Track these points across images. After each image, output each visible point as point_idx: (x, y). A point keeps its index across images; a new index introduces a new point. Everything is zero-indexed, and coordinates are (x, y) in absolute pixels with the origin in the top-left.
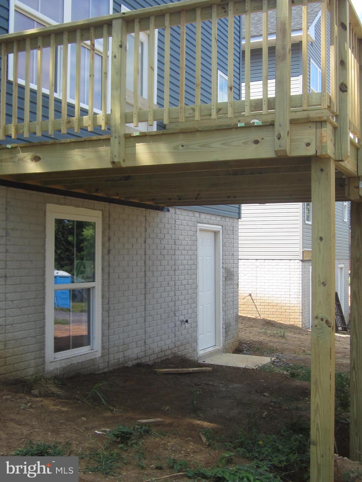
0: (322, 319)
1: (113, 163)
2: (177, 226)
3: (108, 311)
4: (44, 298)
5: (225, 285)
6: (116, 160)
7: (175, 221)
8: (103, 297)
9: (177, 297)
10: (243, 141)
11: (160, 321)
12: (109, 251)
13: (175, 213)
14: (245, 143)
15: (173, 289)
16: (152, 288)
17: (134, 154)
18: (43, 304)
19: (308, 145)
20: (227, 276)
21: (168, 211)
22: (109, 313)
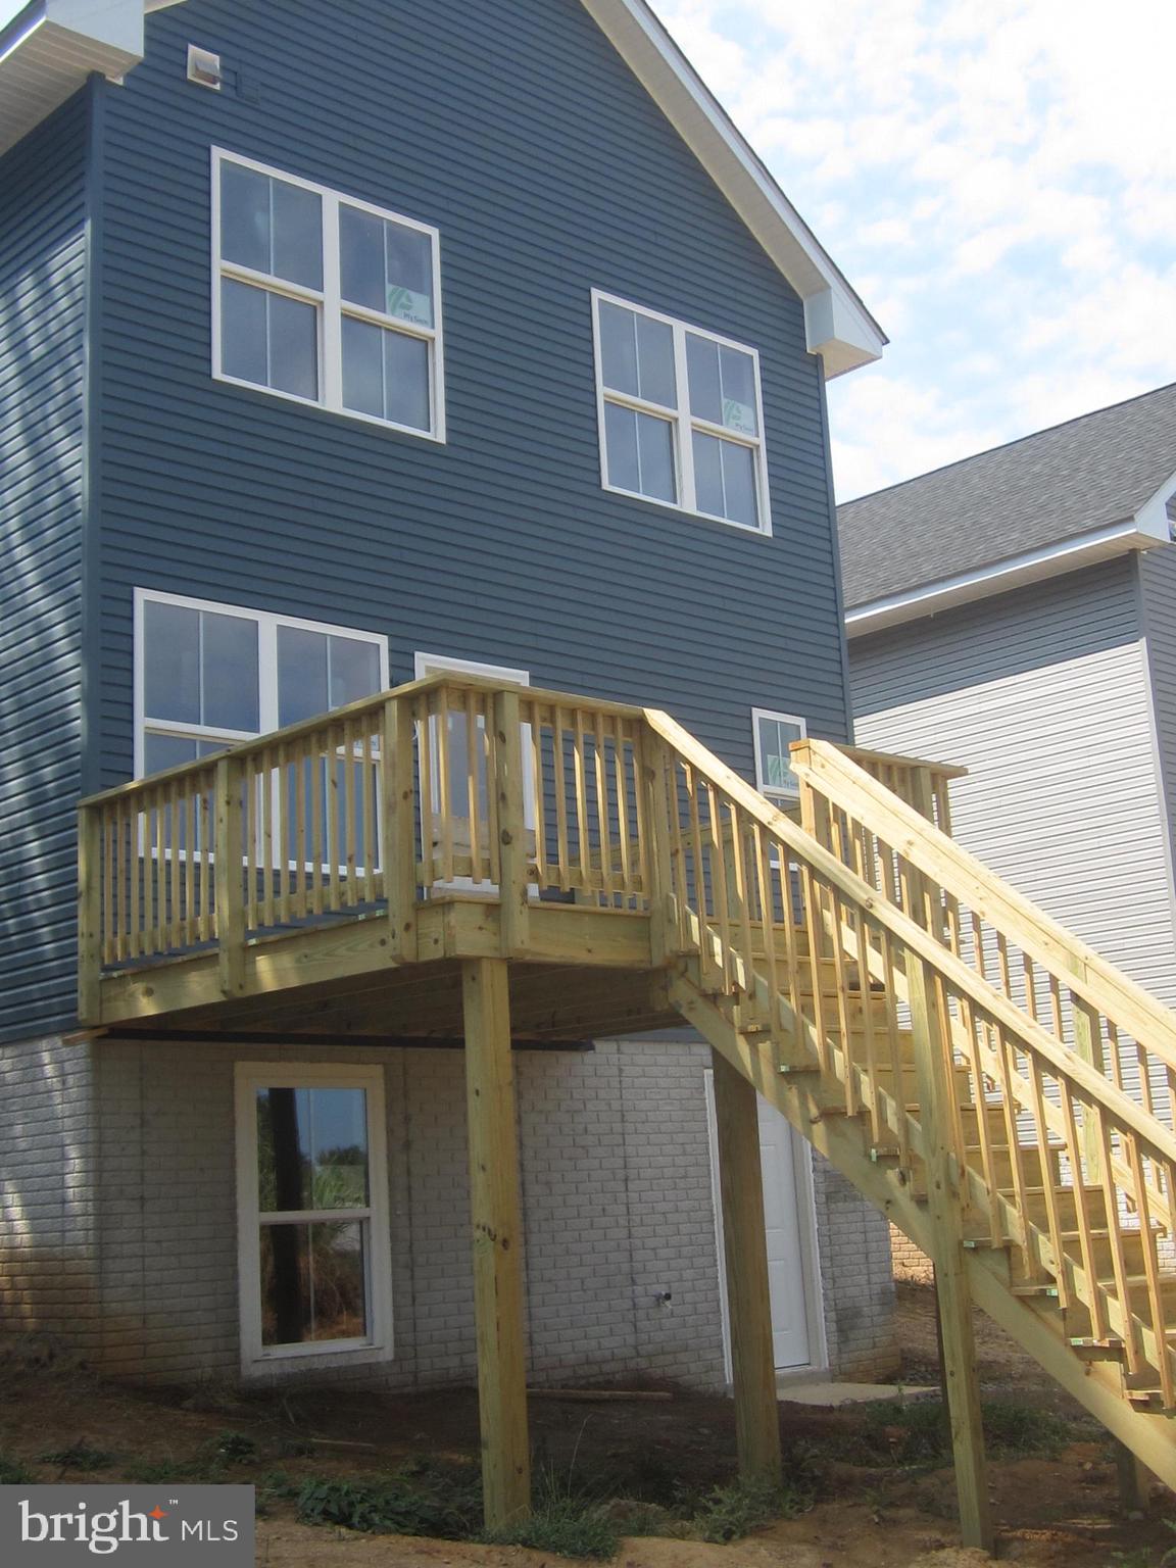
0: (484, 1229)
1: (224, 992)
2: (627, 1082)
3: (411, 1267)
4: (235, 1237)
5: (826, 1215)
6: (226, 988)
7: (621, 1070)
8: (394, 1237)
9: (638, 1242)
10: (369, 942)
11: (581, 1293)
12: (407, 1145)
13: (619, 1051)
14: (372, 946)
15: (622, 1221)
16: (547, 1220)
17: (254, 976)
18: (233, 1248)
19: (436, 941)
20: (832, 1189)
21: (592, 1048)
22: (412, 1271)
